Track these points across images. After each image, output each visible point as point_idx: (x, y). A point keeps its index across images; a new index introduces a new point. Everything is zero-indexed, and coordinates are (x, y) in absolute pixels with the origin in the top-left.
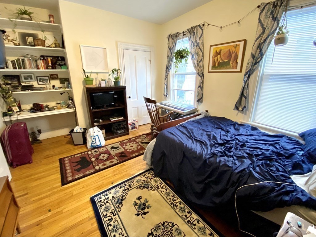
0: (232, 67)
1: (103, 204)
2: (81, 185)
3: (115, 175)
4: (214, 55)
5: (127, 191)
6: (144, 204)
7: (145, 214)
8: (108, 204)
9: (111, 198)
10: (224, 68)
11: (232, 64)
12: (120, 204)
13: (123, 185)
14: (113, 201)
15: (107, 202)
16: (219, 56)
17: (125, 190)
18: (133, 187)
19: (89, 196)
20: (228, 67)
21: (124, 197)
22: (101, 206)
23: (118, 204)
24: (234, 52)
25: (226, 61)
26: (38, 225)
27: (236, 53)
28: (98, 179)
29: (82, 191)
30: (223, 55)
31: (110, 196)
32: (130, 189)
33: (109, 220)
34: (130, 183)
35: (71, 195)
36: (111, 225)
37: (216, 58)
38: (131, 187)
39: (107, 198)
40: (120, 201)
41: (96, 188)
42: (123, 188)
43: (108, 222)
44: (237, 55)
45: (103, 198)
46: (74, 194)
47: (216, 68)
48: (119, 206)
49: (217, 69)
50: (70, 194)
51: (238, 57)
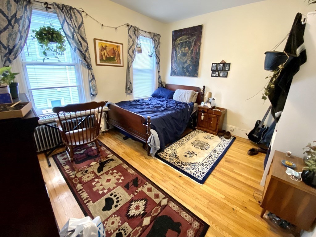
0: (117, 62)
1: (201, 173)
2: (196, 203)
3: (170, 178)
4: (100, 49)
5: (183, 163)
6: (188, 153)
7: (194, 152)
8: (200, 170)
9: (194, 170)
10: (112, 62)
11: (117, 60)
12: (195, 164)
13: (180, 167)
14: (195, 168)
15: (198, 171)
16: (105, 51)
17: (183, 164)
18: (179, 161)
19: (201, 187)
20: (114, 62)
21: (189, 163)
22: (203, 173)
23: (196, 165)
24: (117, 51)
25: (112, 56)
26: (246, 208)
27: (118, 52)
28: (180, 191)
29: (200, 196)
30: (109, 51)
31: (193, 171)
32: (181, 162)
33: (207, 165)
34: (176, 164)
35: (210, 204)
36: (209, 164)
37: (103, 53)
38: (179, 162)
39: (196, 173)
40: (193, 164)
41: (191, 186)
42: (183, 166)
43: (208, 165)
44: (119, 54)
45: (197, 175)
46: (208, 202)
47: (104, 61)
48: (197, 164)
49: (105, 63)
50: (210, 206)
51: (120, 55)
